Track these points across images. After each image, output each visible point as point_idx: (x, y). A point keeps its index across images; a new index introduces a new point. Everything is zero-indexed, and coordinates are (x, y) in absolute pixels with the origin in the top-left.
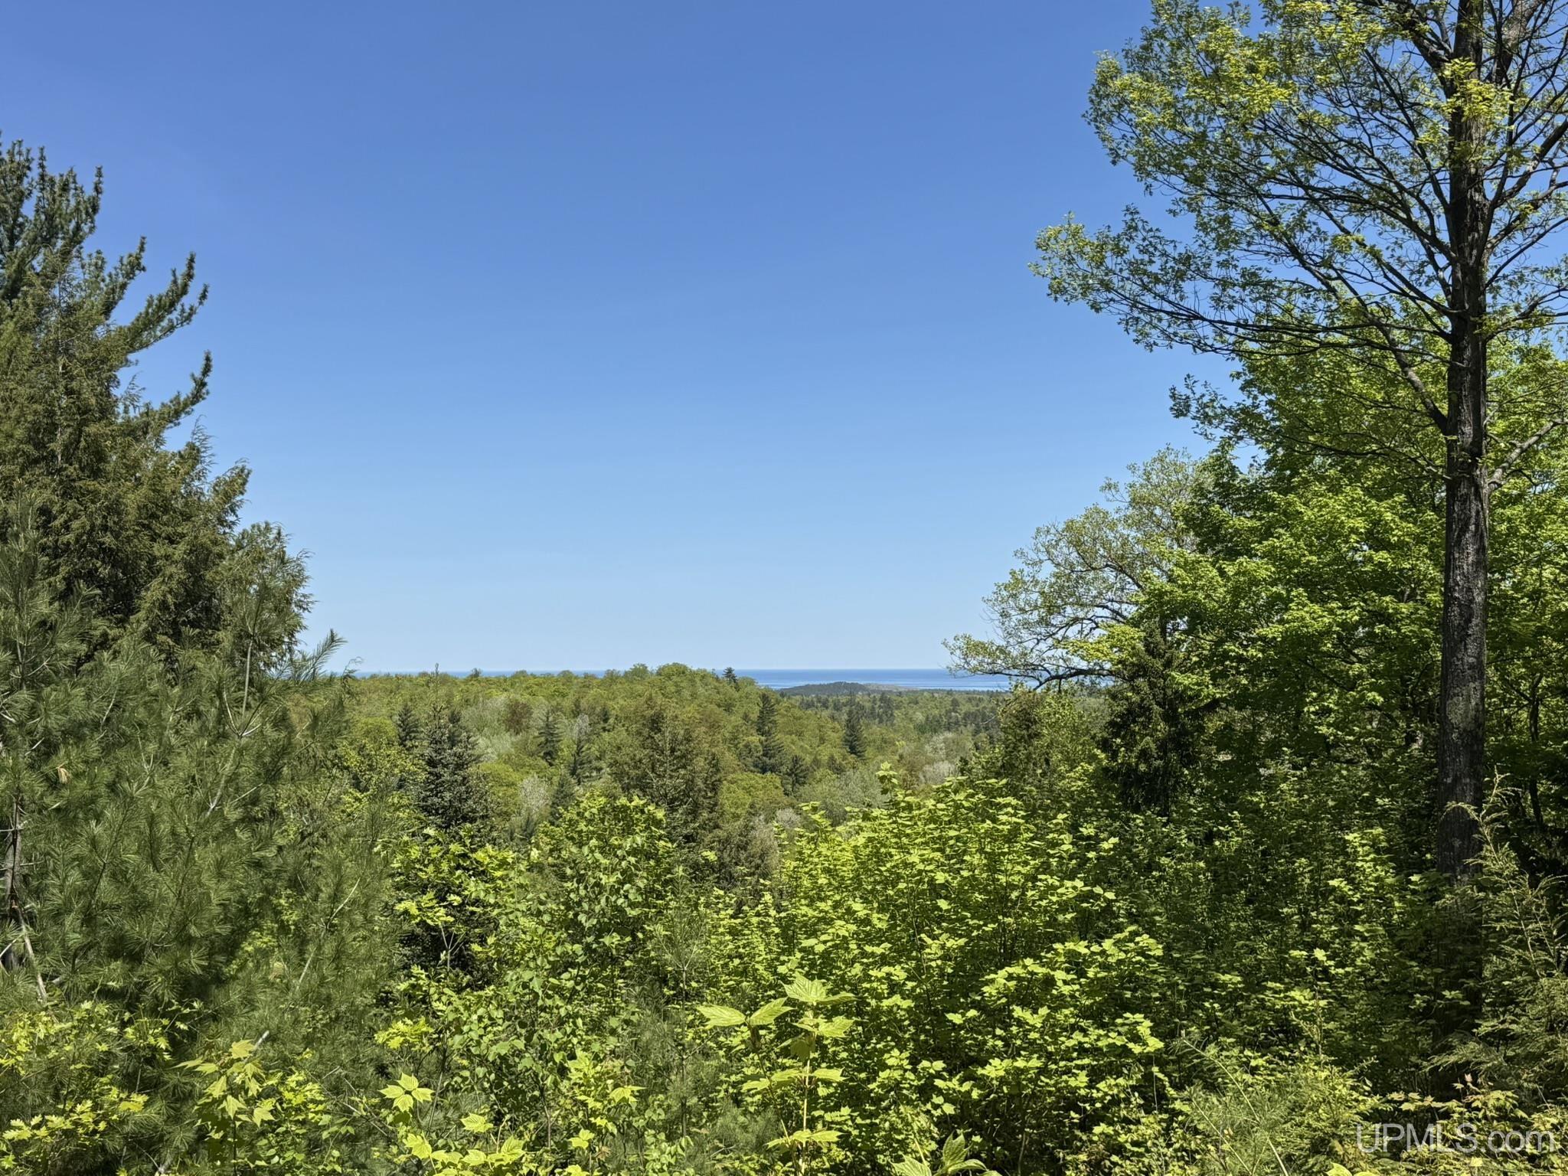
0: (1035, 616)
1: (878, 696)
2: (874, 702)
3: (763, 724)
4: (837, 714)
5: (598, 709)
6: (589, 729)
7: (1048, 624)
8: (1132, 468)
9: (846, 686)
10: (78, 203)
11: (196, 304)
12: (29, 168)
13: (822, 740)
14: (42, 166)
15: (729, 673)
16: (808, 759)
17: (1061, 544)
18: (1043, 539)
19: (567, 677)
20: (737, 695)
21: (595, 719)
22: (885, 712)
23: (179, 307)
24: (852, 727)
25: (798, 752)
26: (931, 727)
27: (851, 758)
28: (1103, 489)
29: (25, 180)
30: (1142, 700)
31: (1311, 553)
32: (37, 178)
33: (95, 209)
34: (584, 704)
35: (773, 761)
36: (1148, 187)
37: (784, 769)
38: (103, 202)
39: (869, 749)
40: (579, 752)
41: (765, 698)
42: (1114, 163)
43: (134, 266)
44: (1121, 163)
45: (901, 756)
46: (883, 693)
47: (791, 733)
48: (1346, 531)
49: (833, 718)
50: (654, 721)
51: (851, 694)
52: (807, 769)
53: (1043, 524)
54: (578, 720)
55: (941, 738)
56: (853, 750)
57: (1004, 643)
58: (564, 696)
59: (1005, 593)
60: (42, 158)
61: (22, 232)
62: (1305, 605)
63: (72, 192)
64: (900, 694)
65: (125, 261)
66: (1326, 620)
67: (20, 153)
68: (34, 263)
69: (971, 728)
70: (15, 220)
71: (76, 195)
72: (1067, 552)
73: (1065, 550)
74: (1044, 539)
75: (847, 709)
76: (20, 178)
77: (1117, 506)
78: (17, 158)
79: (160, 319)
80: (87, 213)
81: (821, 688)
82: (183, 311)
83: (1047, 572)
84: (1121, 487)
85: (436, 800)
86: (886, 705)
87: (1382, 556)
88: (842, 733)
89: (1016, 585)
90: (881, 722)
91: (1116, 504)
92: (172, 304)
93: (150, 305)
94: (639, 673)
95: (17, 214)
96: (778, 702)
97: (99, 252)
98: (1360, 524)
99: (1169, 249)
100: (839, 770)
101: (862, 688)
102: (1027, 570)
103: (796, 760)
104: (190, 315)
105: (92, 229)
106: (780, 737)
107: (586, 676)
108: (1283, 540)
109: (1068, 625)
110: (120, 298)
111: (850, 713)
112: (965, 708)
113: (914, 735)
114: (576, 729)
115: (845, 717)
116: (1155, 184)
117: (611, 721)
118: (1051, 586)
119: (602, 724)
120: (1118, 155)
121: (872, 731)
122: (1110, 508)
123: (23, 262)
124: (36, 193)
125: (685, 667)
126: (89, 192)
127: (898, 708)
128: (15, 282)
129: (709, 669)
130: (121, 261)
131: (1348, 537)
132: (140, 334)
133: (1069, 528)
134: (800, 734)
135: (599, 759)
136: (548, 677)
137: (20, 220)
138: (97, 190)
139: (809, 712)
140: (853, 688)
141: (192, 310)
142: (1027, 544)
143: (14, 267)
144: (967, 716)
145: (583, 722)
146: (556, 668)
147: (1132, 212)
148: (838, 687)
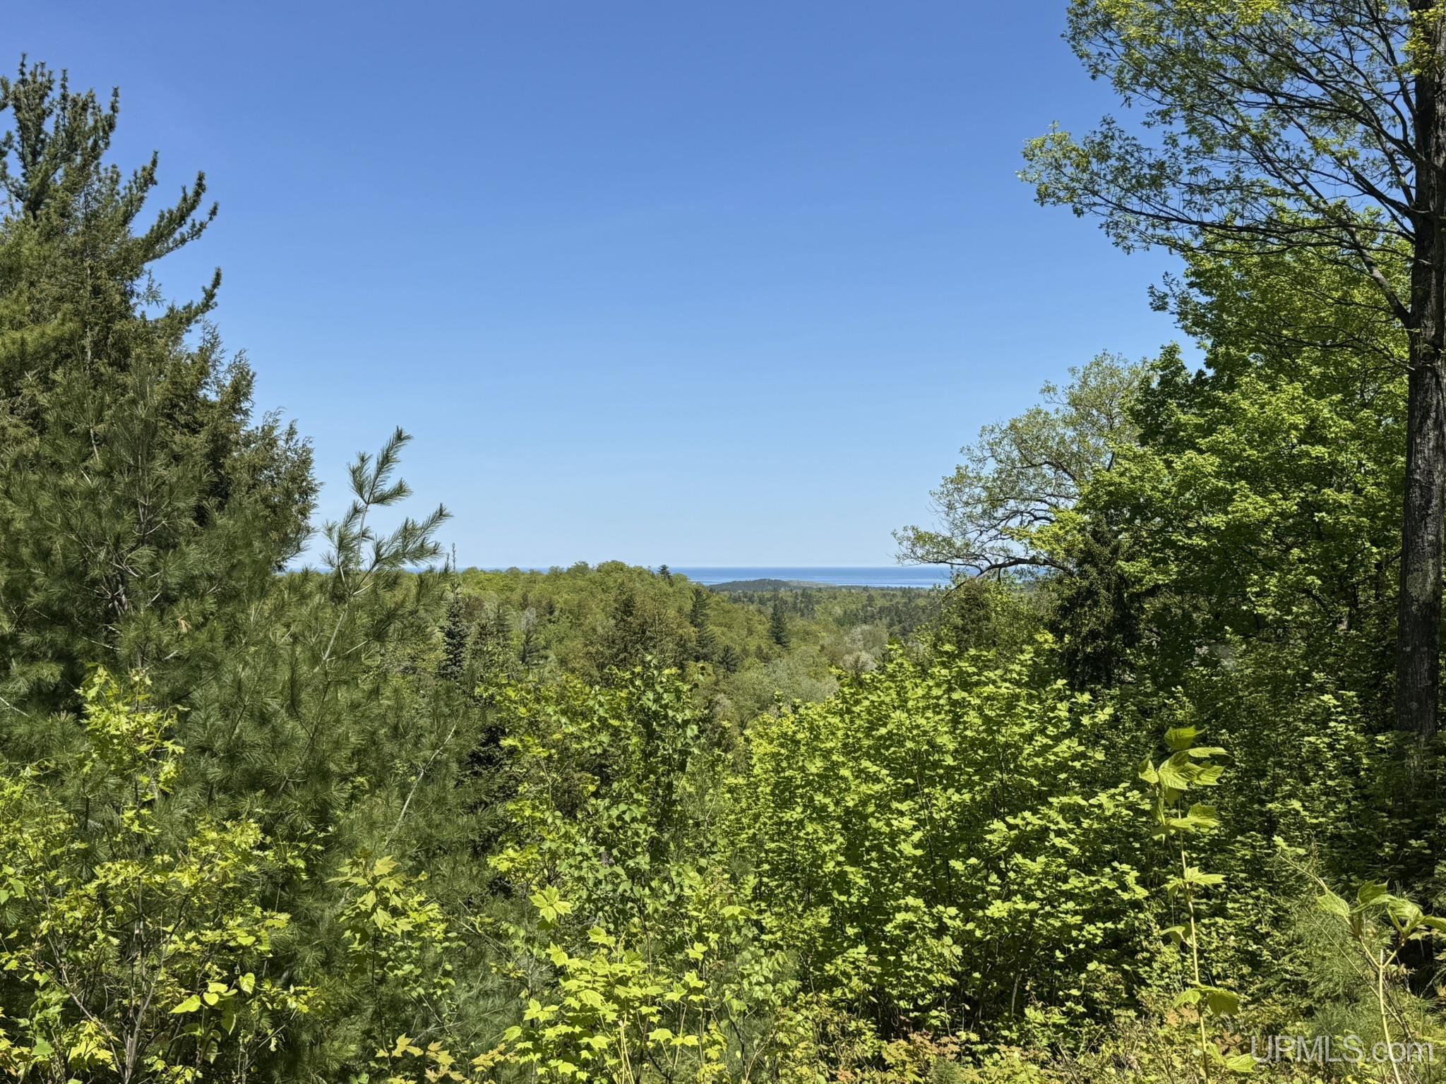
0: (979, 509)
1: (800, 592)
2: (796, 597)
3: (696, 617)
4: (763, 608)
5: (544, 603)
6: (536, 621)
7: (991, 517)
8: (1073, 371)
9: (770, 583)
10: (96, 122)
11: (206, 218)
12: (50, 89)
13: (750, 632)
14: (64, 87)
15: (664, 570)
16: (738, 649)
17: (1005, 442)
18: (986, 437)
19: (514, 573)
20: (671, 590)
21: (542, 611)
22: (807, 607)
23: (189, 221)
24: (777, 619)
25: (728, 642)
26: (848, 620)
27: (777, 648)
28: (1043, 391)
29: (47, 100)
30: (1091, 584)
31: (1252, 447)
32: (58, 98)
33: (111, 126)
34: (531, 597)
35: (705, 650)
36: (1128, 99)
37: (715, 658)
38: (119, 120)
39: (794, 640)
40: (527, 642)
41: (698, 593)
42: (1093, 77)
43: (148, 180)
44: (1100, 77)
45: (823, 647)
46: (804, 589)
47: (720, 625)
48: (1286, 426)
49: (760, 611)
50: (627, 605)
51: (775, 590)
52: (738, 658)
53: (989, 423)
54: (526, 612)
55: (858, 631)
56: (779, 641)
57: (948, 534)
58: (512, 590)
59: (950, 486)
60: (65, 79)
61: (43, 148)
62: (1248, 497)
63: (90, 110)
64: (820, 590)
65: (139, 175)
66: (1267, 510)
67: (42, 75)
68: (57, 176)
69: (886, 621)
70: (37, 137)
71: (94, 114)
72: (1010, 450)
73: (1007, 448)
74: (988, 437)
75: (772, 603)
76: (42, 98)
77: (1057, 407)
78: (39, 79)
79: (171, 233)
80: (104, 130)
81: (747, 584)
82: (194, 225)
83: (990, 469)
84: (1059, 390)
85: (455, 669)
86: (807, 600)
87: (1319, 450)
88: (768, 626)
89: (960, 480)
90: (802, 615)
91: (1054, 406)
92: (182, 218)
93: (162, 217)
94: (581, 569)
95: (40, 131)
96: (708, 597)
97: (114, 167)
98: (1300, 420)
99: (1145, 155)
100: (766, 659)
101: (785, 584)
102: (971, 466)
103: (727, 650)
104: (200, 230)
105: (107, 144)
106: (713, 629)
107: (532, 572)
108: (1225, 435)
109: (1008, 518)
110: (137, 211)
111: (775, 607)
112: (880, 603)
113: (834, 627)
114: (524, 622)
115: (771, 610)
116: (1135, 96)
117: (556, 613)
118: (994, 480)
119: (548, 616)
120: (1097, 71)
121: (796, 623)
122: (1050, 409)
123: (47, 176)
124: (57, 111)
125: (623, 564)
126: (106, 111)
127: (818, 602)
128: (38, 195)
129: (645, 566)
130: (135, 175)
131: (1288, 432)
132: (153, 246)
133: (1013, 427)
134: (730, 627)
135: (545, 648)
136: (496, 573)
137: (42, 136)
138: (114, 108)
139: (736, 606)
140: (777, 585)
141: (202, 226)
142: (973, 441)
143: (38, 180)
144: (881, 610)
145: (531, 614)
146: (504, 566)
147: (1108, 122)
148: (762, 584)
